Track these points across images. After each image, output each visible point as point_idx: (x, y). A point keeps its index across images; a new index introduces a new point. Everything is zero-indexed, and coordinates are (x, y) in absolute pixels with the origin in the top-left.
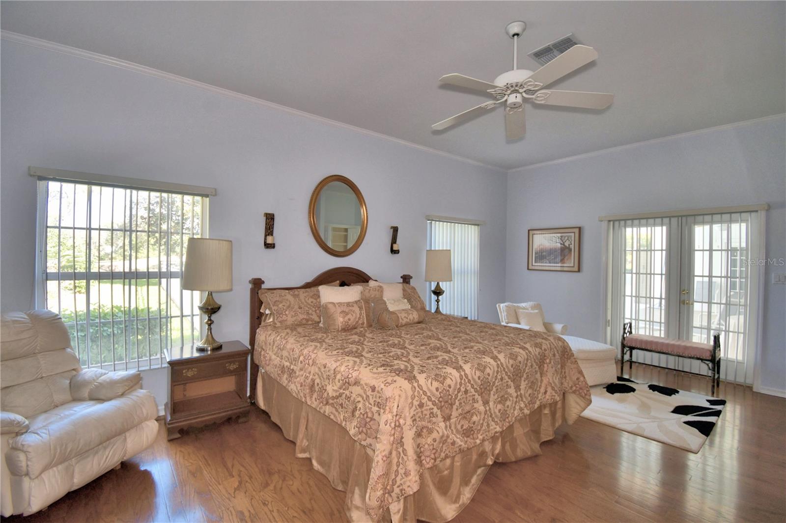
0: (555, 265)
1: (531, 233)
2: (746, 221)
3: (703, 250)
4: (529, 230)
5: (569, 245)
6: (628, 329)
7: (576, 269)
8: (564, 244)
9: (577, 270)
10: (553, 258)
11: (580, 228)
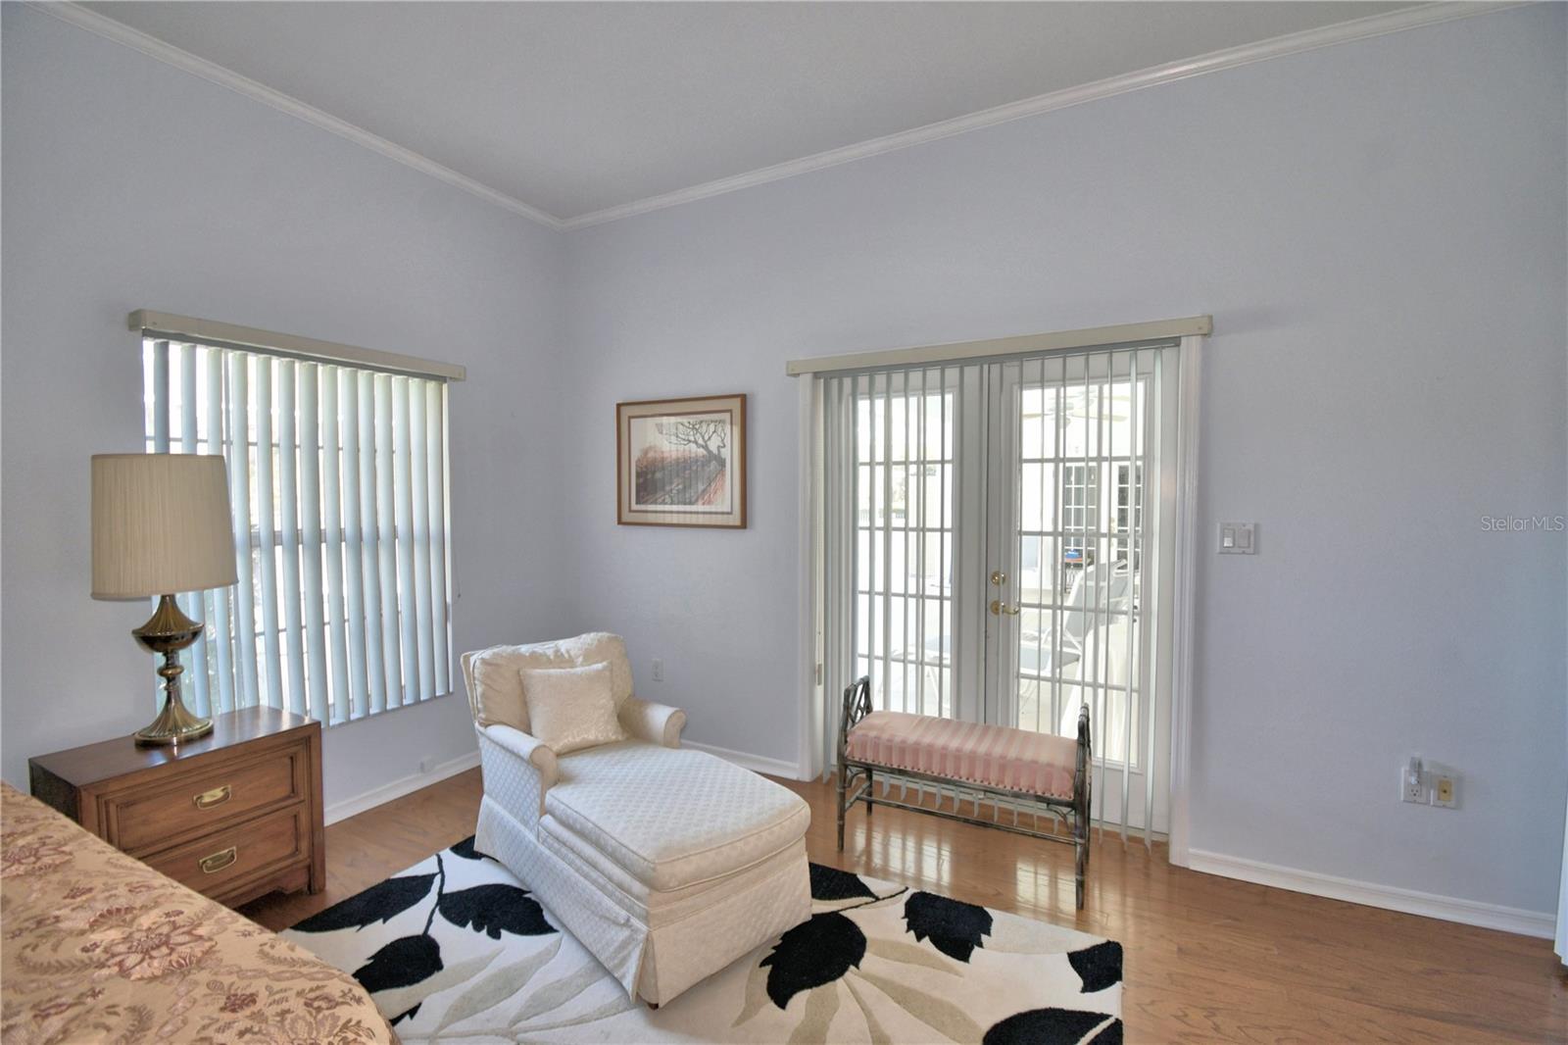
0: (688, 508)
1: (626, 412)
2: (1146, 375)
3: (1042, 461)
4: (619, 406)
5: (719, 447)
6: (859, 698)
7: (736, 520)
8: (706, 447)
9: (738, 523)
10: (680, 487)
11: (743, 398)
